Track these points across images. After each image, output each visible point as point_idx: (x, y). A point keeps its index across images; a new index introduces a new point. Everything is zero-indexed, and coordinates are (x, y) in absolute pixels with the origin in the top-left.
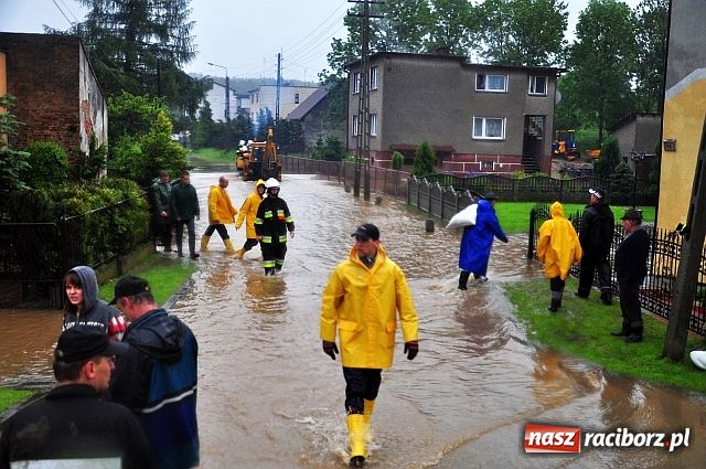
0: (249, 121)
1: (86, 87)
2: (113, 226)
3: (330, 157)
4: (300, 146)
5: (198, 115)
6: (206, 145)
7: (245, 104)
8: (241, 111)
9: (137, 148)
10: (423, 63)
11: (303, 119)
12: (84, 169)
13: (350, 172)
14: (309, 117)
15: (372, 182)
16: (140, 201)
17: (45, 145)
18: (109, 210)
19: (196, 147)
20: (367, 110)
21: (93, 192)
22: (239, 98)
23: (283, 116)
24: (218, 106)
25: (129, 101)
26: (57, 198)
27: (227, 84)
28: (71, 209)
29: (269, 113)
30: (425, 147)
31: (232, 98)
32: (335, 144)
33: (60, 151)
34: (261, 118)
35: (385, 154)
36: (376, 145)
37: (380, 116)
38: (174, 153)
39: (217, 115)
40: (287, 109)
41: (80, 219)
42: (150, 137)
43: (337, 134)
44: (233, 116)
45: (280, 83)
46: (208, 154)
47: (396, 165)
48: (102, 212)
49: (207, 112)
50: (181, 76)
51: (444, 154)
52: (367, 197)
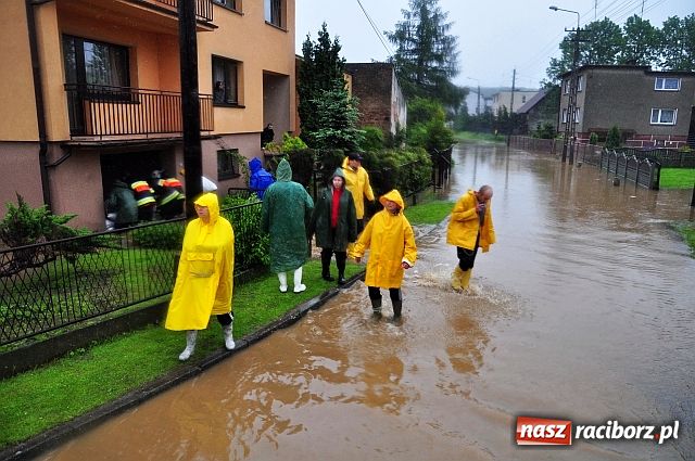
0: (492, 115)
1: (396, 93)
2: (412, 175)
3: (545, 137)
4: (525, 131)
5: (459, 111)
6: (464, 130)
7: (489, 103)
8: (487, 108)
9: (424, 131)
10: (616, 72)
11: (527, 113)
12: (393, 142)
13: (560, 146)
14: (532, 111)
15: (575, 154)
16: (427, 161)
17: (371, 128)
18: (410, 166)
19: (458, 131)
20: (575, 104)
21: (401, 154)
22: (486, 99)
23: (515, 111)
24: (472, 105)
25: (419, 101)
26: (381, 157)
27: (479, 92)
28: (389, 164)
29: (505, 109)
30: (615, 129)
31: (482, 100)
32: (549, 128)
33: (379, 132)
34: (500, 112)
35: (585, 134)
36: (579, 129)
37: (582, 109)
38: (446, 133)
39: (472, 111)
40: (518, 107)
41: (394, 169)
42: (432, 124)
43: (551, 122)
44: (482, 111)
45: (514, 90)
46: (465, 136)
47: (593, 142)
48: (406, 167)
49: (465, 109)
50: (450, 86)
51: (628, 134)
52: (571, 162)
